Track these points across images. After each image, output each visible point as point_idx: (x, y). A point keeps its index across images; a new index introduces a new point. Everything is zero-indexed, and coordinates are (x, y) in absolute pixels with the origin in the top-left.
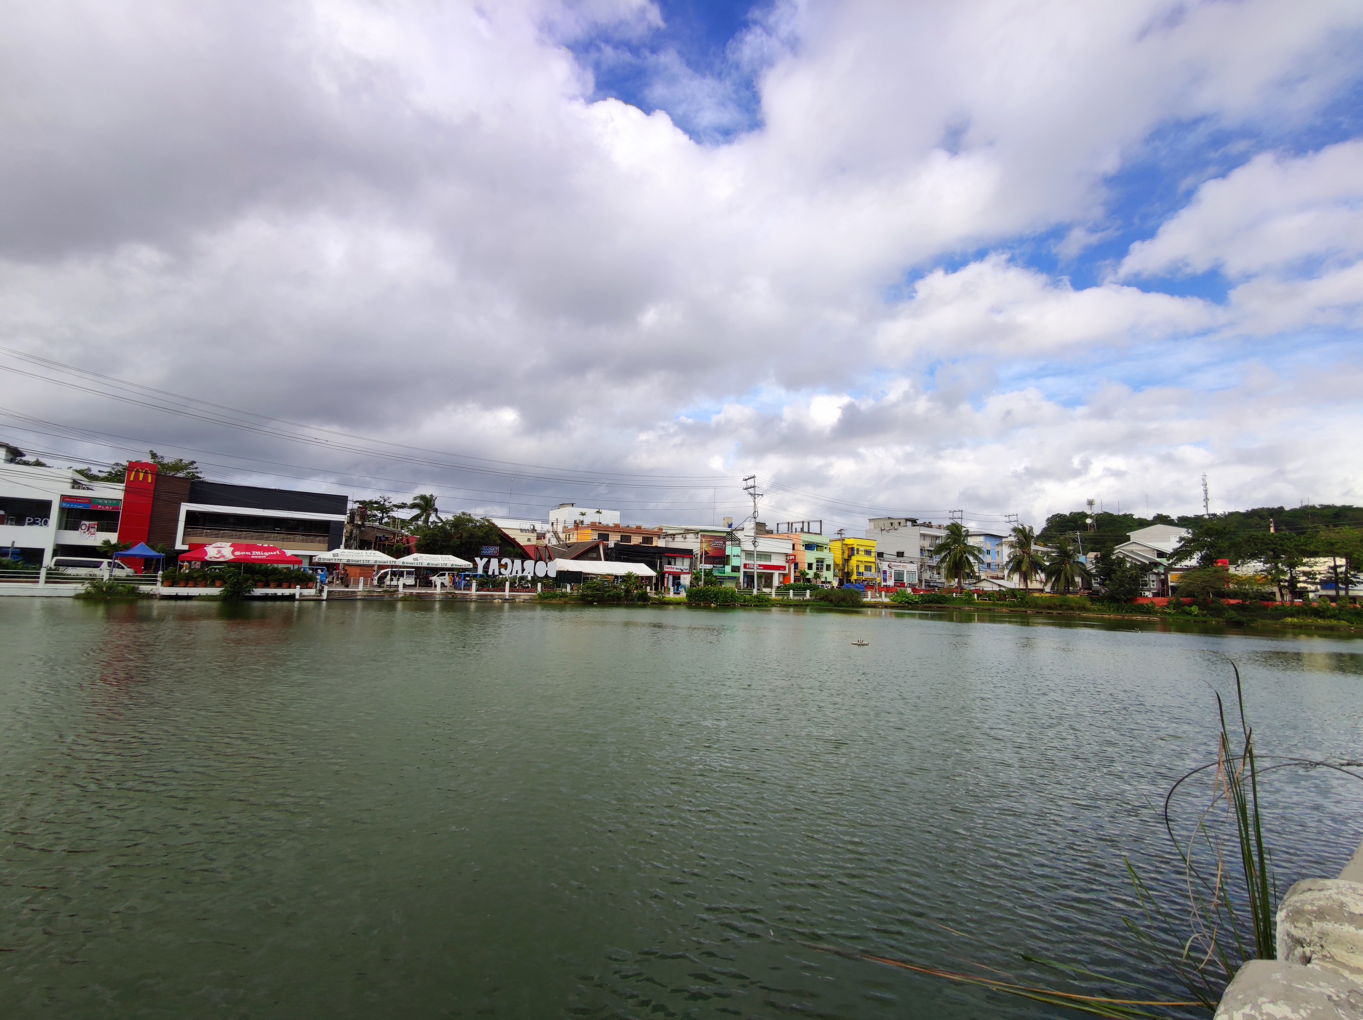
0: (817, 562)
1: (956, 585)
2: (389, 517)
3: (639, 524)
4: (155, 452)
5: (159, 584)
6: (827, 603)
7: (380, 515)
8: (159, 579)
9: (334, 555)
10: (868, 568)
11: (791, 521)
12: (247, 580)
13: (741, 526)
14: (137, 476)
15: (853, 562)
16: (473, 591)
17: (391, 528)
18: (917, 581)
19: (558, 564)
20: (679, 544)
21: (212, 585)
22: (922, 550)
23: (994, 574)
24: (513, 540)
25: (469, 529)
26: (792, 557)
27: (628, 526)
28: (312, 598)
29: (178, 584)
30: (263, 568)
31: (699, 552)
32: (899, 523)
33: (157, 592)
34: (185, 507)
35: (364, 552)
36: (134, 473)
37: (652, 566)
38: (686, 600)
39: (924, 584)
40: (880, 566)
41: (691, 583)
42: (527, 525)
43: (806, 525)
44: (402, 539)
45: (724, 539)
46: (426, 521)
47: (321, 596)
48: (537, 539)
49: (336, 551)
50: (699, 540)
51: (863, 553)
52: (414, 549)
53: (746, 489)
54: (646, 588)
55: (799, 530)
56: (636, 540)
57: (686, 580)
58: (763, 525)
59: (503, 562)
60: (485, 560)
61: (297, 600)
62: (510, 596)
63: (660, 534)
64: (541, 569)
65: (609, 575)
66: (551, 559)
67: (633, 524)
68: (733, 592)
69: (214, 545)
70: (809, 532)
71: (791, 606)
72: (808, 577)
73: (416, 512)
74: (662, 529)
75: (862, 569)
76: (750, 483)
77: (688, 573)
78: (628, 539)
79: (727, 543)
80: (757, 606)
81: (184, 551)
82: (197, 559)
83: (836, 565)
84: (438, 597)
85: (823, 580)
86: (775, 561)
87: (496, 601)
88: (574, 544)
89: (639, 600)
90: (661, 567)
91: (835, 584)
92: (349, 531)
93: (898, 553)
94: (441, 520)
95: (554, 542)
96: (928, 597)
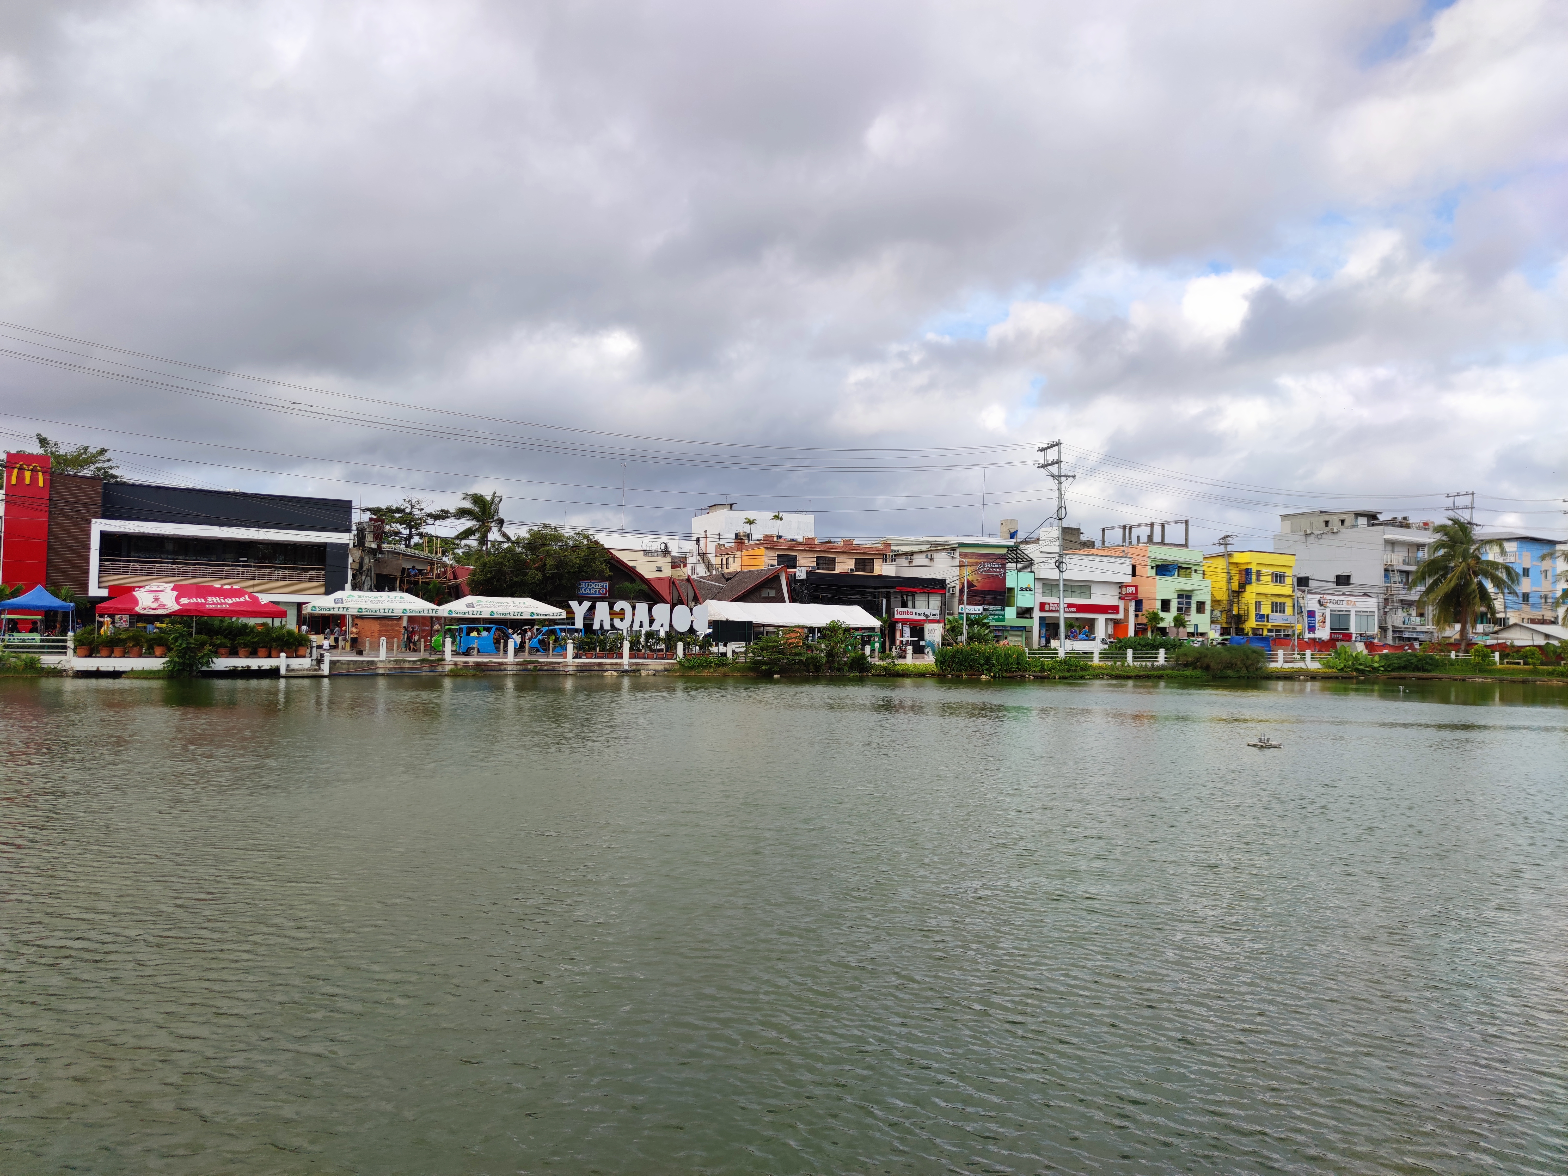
0: (1180, 596)
1: (1457, 636)
2: (421, 535)
3: (848, 536)
4: (44, 436)
5: (70, 652)
6: (1197, 673)
7: (407, 531)
8: (70, 644)
9: (336, 601)
10: (1278, 608)
11: (1128, 524)
12: (202, 644)
13: (1034, 536)
14: (21, 478)
15: (1250, 595)
16: (569, 659)
17: (425, 554)
18: (1376, 630)
19: (710, 609)
20: (920, 570)
21: (150, 653)
22: (1388, 571)
23: (1537, 614)
24: (632, 569)
25: (556, 552)
26: (1130, 590)
27: (829, 541)
28: (305, 673)
29: (98, 652)
30: (225, 624)
31: (957, 585)
32: (1343, 521)
33: (67, 666)
34: (99, 526)
35: (384, 595)
36: (16, 471)
37: (873, 609)
38: (935, 669)
39: (1390, 634)
40: (1301, 601)
41: (943, 638)
42: (654, 543)
43: (1157, 530)
44: (445, 573)
45: (1003, 560)
46: (483, 540)
47: (320, 669)
48: (673, 567)
49: (338, 594)
50: (957, 562)
51: (1270, 579)
52: (466, 589)
53: (1043, 466)
54: (863, 649)
55: (1144, 539)
56: (844, 565)
57: (934, 633)
58: (1077, 531)
59: (618, 606)
60: (587, 604)
61: (283, 677)
62: (630, 665)
63: (888, 554)
64: (682, 618)
65: (799, 627)
66: (697, 600)
67: (838, 538)
68: (1021, 654)
69: (147, 588)
70: (1163, 543)
71: (1129, 677)
72: (1161, 625)
73: (466, 523)
74: (890, 545)
75: (1266, 610)
76: (1052, 454)
77: (938, 622)
78: (829, 563)
79: (1008, 566)
80: (1065, 678)
81: (102, 599)
82: (122, 612)
83: (1215, 602)
84: (511, 670)
85: (1191, 629)
86: (1098, 598)
87: (608, 674)
88: (737, 574)
89: (851, 668)
90: (889, 611)
91: (1214, 635)
92: (357, 560)
93: (1338, 577)
94: (509, 539)
95: (702, 571)
96: (1398, 658)
